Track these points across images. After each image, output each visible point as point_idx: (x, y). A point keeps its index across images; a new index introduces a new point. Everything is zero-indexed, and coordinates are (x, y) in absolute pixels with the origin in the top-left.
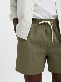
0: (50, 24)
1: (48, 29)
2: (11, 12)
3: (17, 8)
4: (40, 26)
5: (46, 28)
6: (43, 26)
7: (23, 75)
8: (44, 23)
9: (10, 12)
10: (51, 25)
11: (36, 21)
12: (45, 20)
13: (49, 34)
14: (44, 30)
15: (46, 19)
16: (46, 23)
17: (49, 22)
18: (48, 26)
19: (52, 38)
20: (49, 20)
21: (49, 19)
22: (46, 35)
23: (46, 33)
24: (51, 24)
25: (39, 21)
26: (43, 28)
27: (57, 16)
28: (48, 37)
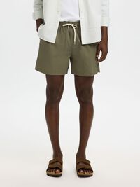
6: (66, 28)
10: (74, 28)
16: (70, 25)
18: (72, 29)
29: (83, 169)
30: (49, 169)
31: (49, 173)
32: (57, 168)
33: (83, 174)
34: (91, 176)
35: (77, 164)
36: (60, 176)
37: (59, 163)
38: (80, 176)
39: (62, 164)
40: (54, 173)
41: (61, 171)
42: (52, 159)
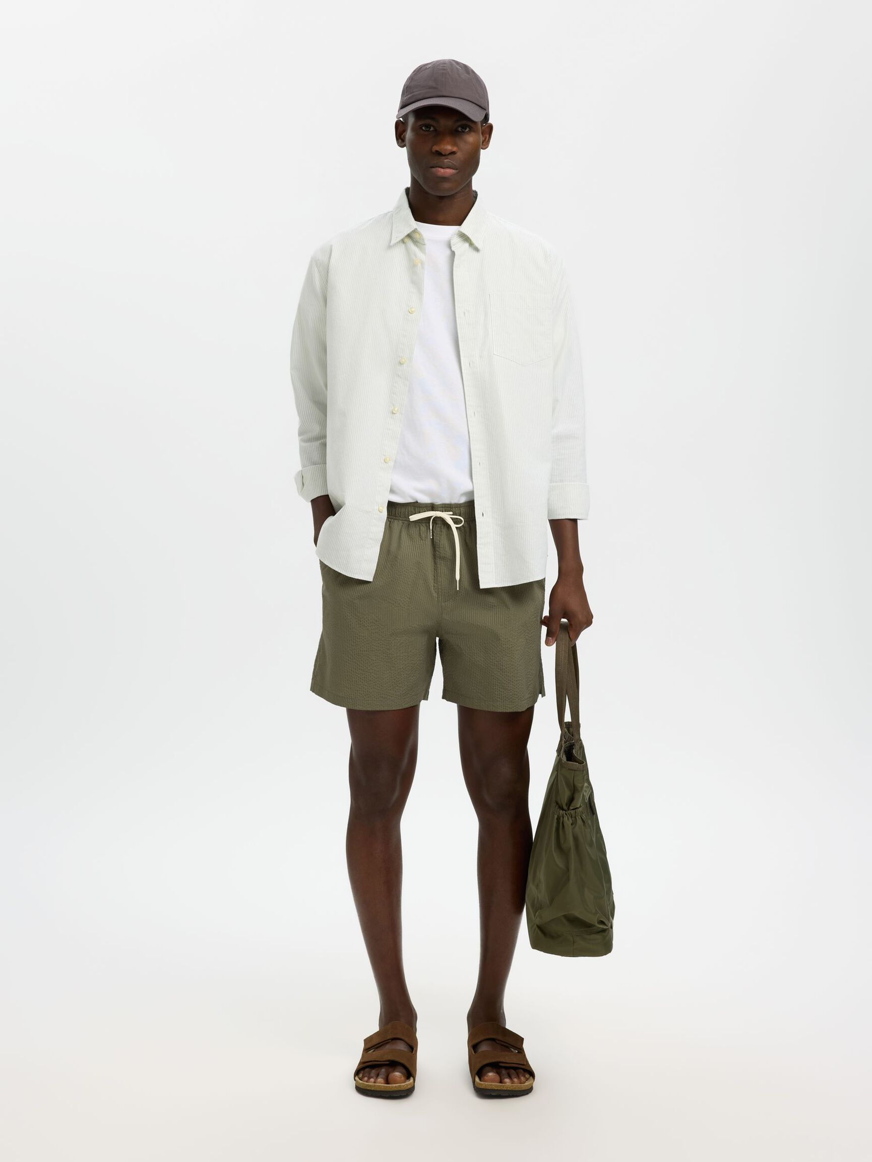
0: (450, 522)
1: (444, 542)
2: (304, 466)
3: (325, 445)
4: (414, 531)
5: (437, 539)
6: (423, 528)
7: (345, 708)
8: (429, 518)
9: (300, 468)
10: (454, 526)
11: (398, 510)
12: (432, 507)
13: (444, 558)
14: (429, 543)
15: (438, 502)
16: (436, 518)
17: (447, 516)
18: (444, 530)
19: (458, 577)
20: (446, 507)
21: (447, 501)
22: (435, 563)
23: (434, 557)
24: (456, 521)
25: (412, 509)
26: (423, 536)
27: (472, 493)
28: (443, 568)
29: (496, 1066)
30: (365, 1069)
31: (363, 1083)
32: (393, 1065)
33: (495, 1085)
34: (528, 1091)
35: (474, 1047)
36: (406, 1093)
37: (401, 1046)
38: (483, 1093)
39: (412, 1047)
40: (380, 1083)
41: (410, 1073)
42: (376, 1029)
